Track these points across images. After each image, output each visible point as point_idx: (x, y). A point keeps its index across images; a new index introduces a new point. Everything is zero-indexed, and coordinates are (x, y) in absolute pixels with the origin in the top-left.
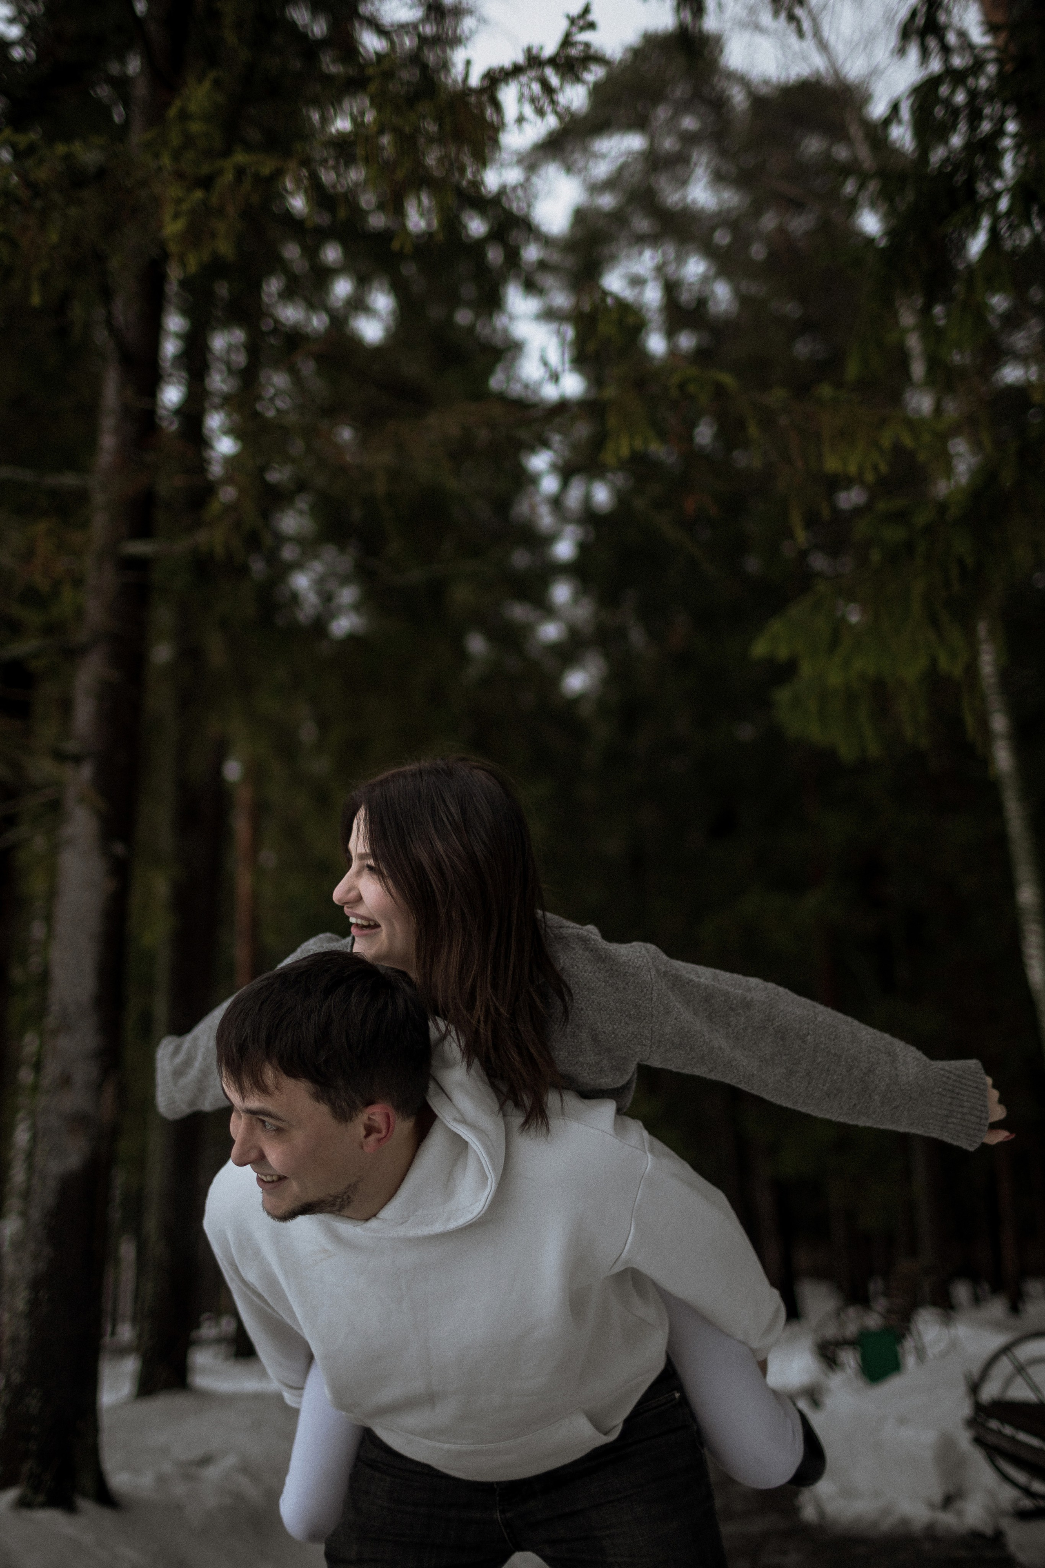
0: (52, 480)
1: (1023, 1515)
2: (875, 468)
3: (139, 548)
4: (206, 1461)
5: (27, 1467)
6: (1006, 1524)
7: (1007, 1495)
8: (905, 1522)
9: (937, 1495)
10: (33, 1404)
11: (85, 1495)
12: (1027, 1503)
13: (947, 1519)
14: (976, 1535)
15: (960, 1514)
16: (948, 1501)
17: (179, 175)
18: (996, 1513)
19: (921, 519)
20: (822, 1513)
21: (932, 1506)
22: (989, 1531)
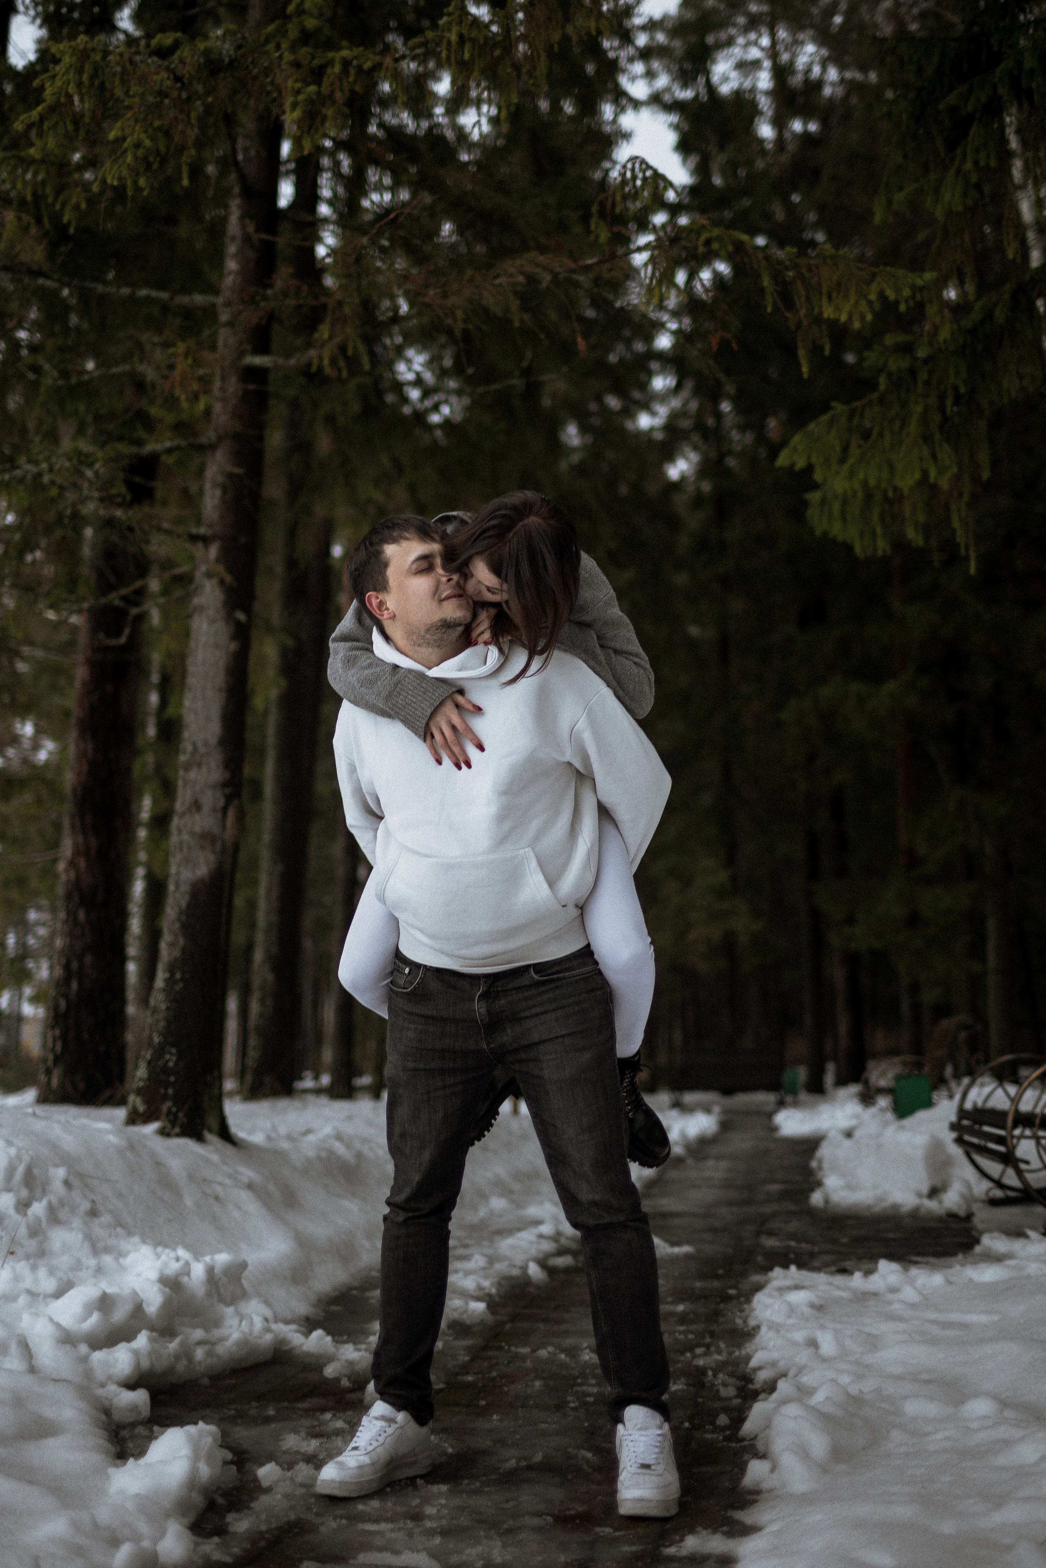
0: (184, 300)
1: (994, 1203)
2: (863, 317)
3: (258, 360)
4: (308, 1132)
5: (167, 1106)
6: (975, 1207)
7: (982, 1187)
8: (895, 1207)
9: (925, 1188)
10: (171, 1059)
11: (210, 1131)
12: (998, 1193)
13: (932, 1205)
14: (952, 1216)
15: (940, 1202)
16: (934, 1192)
17: (297, 65)
18: (969, 1199)
19: (922, 353)
20: (827, 1201)
21: (919, 1195)
22: (962, 1213)
